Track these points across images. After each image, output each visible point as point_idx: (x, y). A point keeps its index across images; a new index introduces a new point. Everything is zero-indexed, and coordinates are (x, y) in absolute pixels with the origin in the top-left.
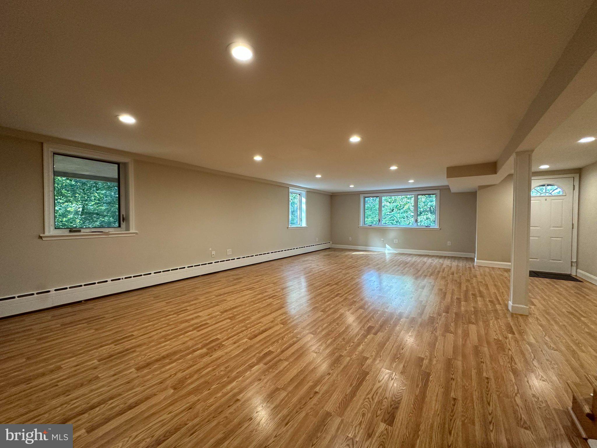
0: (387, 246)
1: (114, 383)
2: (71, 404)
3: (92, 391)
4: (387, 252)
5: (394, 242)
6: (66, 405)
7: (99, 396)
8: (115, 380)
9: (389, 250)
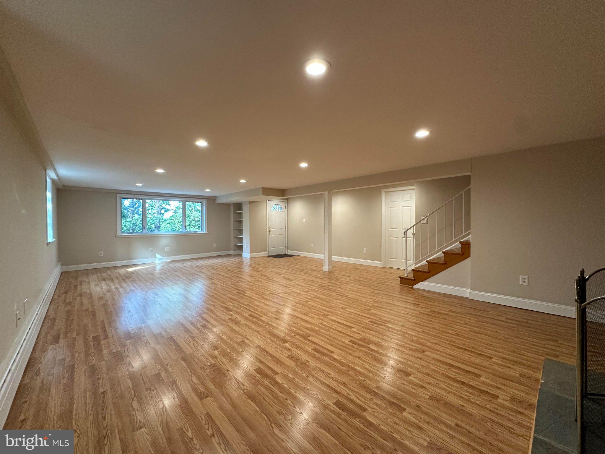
0: (157, 255)
1: (432, 382)
2: (468, 397)
3: (449, 392)
4: (157, 262)
5: (166, 250)
6: (473, 400)
7: (451, 385)
8: (429, 384)
9: (159, 259)
